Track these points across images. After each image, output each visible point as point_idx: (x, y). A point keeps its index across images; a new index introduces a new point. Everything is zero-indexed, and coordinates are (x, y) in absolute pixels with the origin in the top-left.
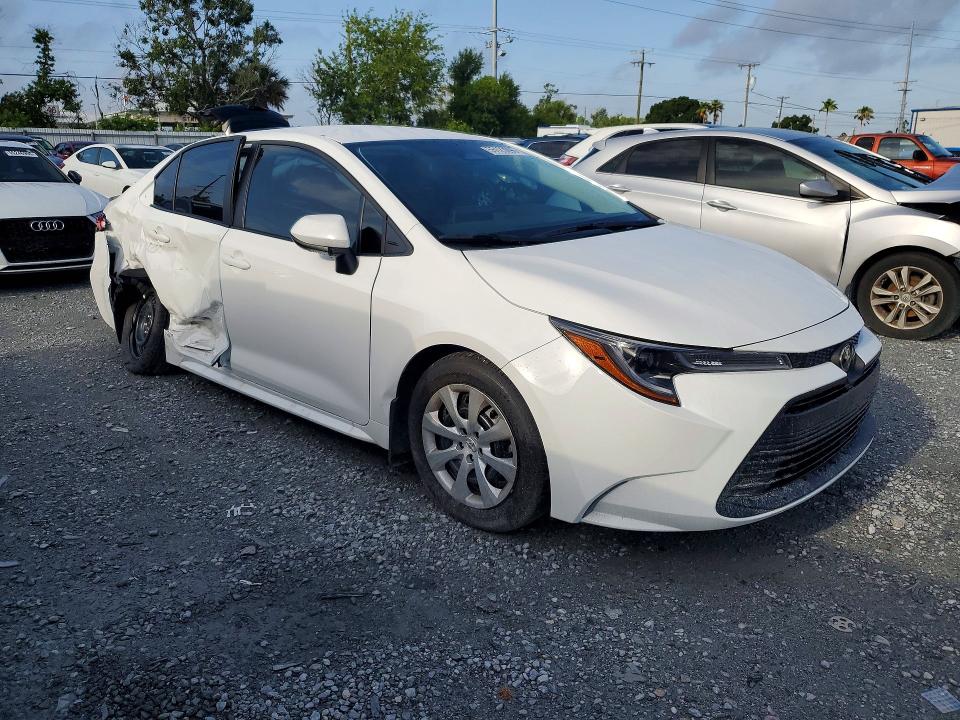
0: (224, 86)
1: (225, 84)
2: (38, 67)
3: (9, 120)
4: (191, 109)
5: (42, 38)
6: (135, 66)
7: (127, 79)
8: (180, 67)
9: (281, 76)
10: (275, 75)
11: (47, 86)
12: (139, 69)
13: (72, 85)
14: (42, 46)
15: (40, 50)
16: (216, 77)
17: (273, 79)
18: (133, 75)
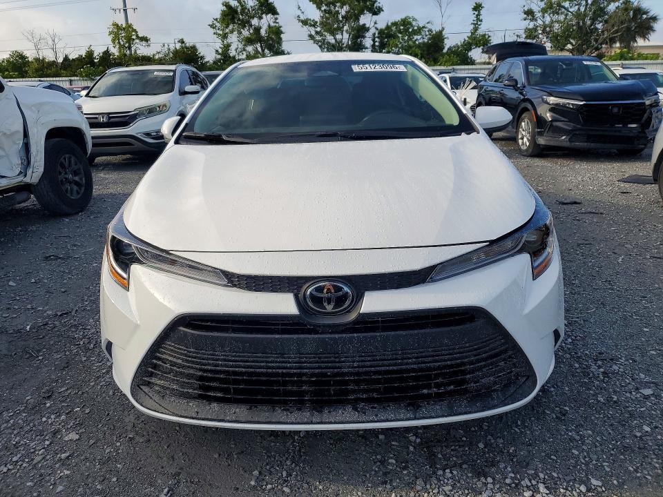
0: (600, 26)
1: (601, 24)
2: (472, 27)
3: (446, 62)
4: (569, 46)
5: (478, 8)
6: (534, 19)
7: (527, 28)
8: (566, 15)
9: (651, 14)
10: (646, 13)
11: (475, 38)
12: (536, 20)
13: (489, 37)
14: (476, 13)
15: (475, 15)
16: (594, 20)
17: (645, 16)
18: (531, 25)
